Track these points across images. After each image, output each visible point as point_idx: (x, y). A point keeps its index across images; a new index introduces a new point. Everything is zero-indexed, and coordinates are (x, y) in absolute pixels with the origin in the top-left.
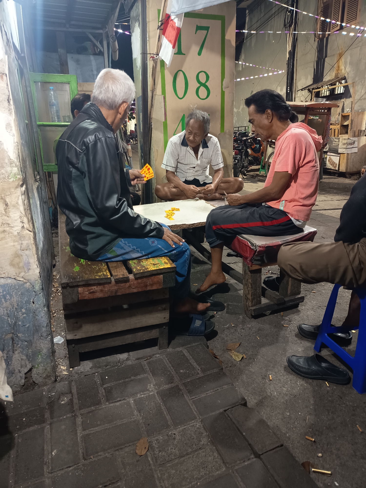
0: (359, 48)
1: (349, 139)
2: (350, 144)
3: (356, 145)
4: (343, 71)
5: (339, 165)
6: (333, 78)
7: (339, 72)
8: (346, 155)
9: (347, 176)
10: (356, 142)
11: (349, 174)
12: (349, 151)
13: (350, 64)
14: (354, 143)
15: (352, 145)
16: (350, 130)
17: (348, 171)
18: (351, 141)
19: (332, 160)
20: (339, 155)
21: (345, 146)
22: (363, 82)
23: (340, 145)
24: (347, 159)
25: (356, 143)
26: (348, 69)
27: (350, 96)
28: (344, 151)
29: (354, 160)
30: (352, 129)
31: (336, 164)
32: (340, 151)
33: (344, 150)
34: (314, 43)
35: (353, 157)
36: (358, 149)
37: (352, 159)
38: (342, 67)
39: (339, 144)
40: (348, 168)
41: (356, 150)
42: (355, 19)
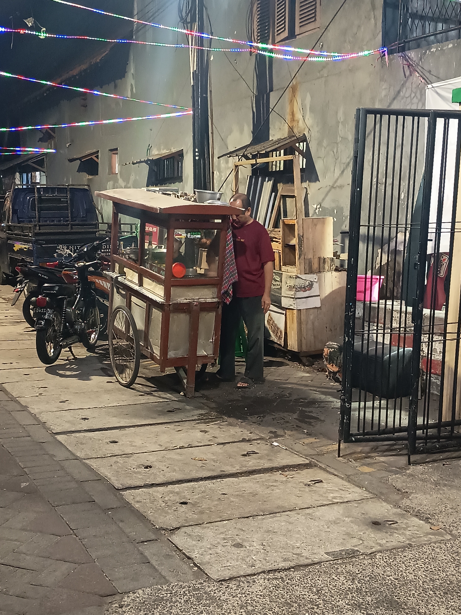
0: (323, 79)
1: (297, 277)
2: (300, 288)
3: (315, 290)
4: (301, 123)
5: (286, 333)
6: (286, 135)
7: (295, 124)
8: (295, 312)
9: (304, 360)
10: (315, 283)
11: (306, 357)
12: (303, 305)
13: (311, 110)
14: (311, 286)
15: (305, 291)
16: (299, 258)
17: (304, 349)
18: (302, 282)
19: (274, 322)
20: (284, 312)
21: (293, 293)
22: (335, 151)
23: (283, 290)
24: (300, 323)
25: (316, 285)
26: (309, 121)
27: (317, 179)
28: (291, 303)
29: (316, 324)
30: (302, 257)
31: (281, 332)
32: (285, 302)
33: (291, 301)
34: (250, 59)
35: (312, 317)
36: (322, 301)
37: (310, 322)
38: (299, 116)
39: (281, 288)
40: (304, 342)
41: (316, 303)
42: (313, 19)
